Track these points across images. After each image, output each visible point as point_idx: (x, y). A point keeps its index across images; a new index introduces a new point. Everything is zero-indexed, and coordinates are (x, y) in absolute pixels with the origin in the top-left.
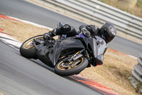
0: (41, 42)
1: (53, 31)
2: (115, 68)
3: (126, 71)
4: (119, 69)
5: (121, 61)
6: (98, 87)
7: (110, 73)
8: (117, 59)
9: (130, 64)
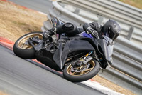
0: (39, 41)
1: (53, 29)
2: (24, 24)
3: (36, 27)
4: (29, 25)
5: (31, 17)
6: (7, 44)
7: (20, 30)
8: (27, 16)
9: (40, 20)
